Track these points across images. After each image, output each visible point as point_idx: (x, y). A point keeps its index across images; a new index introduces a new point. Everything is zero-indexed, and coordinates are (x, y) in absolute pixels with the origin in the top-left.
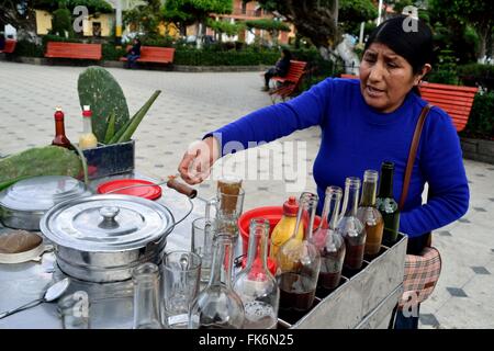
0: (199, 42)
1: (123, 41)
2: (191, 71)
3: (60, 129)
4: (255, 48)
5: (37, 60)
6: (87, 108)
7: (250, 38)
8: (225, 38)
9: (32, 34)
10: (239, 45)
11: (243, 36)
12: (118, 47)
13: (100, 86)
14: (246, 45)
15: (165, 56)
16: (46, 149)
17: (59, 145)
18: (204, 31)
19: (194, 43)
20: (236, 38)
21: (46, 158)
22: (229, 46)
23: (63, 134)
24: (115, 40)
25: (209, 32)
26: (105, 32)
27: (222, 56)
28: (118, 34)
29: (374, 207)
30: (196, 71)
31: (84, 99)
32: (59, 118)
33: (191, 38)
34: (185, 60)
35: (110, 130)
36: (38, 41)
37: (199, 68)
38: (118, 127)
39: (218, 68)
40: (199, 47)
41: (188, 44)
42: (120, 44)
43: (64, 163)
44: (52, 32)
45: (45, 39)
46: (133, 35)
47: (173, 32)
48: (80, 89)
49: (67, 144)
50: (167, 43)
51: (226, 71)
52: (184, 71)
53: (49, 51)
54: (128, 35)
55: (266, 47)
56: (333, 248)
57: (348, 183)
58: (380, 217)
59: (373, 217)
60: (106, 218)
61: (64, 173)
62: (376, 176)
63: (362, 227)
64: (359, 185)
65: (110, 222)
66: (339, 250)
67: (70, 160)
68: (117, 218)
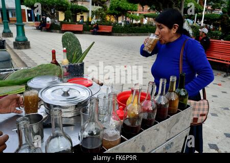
0: (123, 23)
1: (92, 23)
2: (119, 35)
3: (54, 57)
4: (147, 26)
5: (58, 31)
6: (65, 49)
7: (145, 21)
8: (134, 22)
9: (56, 21)
10: (140, 24)
11: (142, 21)
12: (90, 26)
14: (144, 25)
15: (108, 29)
16: (47, 64)
17: (53, 63)
18: (126, 19)
19: (121, 24)
20: (139, 22)
21: (47, 68)
22: (135, 25)
23: (55, 59)
24: (89, 23)
25: (128, 19)
26: (85, 20)
27: (132, 29)
28: (90, 20)
29: (174, 92)
30: (121, 35)
32: (54, 52)
33: (120, 22)
34: (117, 31)
35: (74, 58)
36: (59, 24)
37: (122, 34)
38: (77, 57)
39: (131, 34)
40: (123, 25)
41: (118, 24)
42: (91, 24)
43: (54, 70)
44: (65, 20)
45: (62, 23)
46: (96, 21)
47: (113, 20)
48: (62, 41)
49: (56, 63)
50: (110, 24)
51: (134, 35)
52: (116, 36)
53: (63, 28)
54: (94, 21)
55: (152, 25)
56: (151, 109)
57: (161, 81)
58: (177, 97)
59: (174, 97)
60: (64, 92)
61: (54, 74)
62: (175, 78)
63: (167, 101)
64: (165, 82)
65: (66, 94)
66: (154, 110)
67: (57, 69)
68: (69, 92)
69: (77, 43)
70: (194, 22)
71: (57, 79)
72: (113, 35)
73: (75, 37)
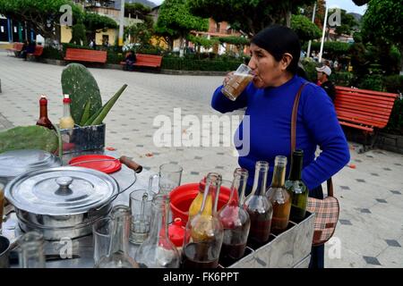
0: (182, 52)
1: (124, 49)
2: (174, 74)
3: (44, 112)
4: (224, 58)
5: (58, 61)
6: (67, 96)
7: (222, 50)
8: (202, 50)
9: (55, 42)
10: (212, 55)
11: (216, 49)
12: (120, 54)
13: (79, 79)
14: (219, 56)
15: (155, 61)
16: (30, 127)
17: (41, 125)
18: (187, 44)
19: (178, 53)
20: (211, 50)
21: (29, 135)
22: (204, 55)
23: (46, 116)
24: (118, 48)
25: (191, 45)
26: (112, 42)
27: (199, 63)
28: (120, 44)
29: (283, 187)
30: (178, 74)
31: (66, 89)
32: (43, 103)
33: (176, 49)
34: (169, 65)
35: (86, 115)
36: (60, 48)
37: (180, 72)
38: (92, 113)
39: (195, 72)
40: (181, 55)
41: (173, 53)
42: (121, 52)
43: (44, 139)
44: (72, 41)
45: (66, 46)
46: (131, 46)
47: (163, 44)
48: (62, 81)
49: (49, 125)
50: (157, 52)
51: (201, 75)
52: (168, 74)
53: (67, 55)
54: (127, 45)
55: (233, 58)
56: (239, 223)
57: (258, 166)
58: (288, 196)
59: (282, 197)
60: (61, 185)
61: (43, 148)
62: (285, 161)
63: (270, 205)
64: (267, 168)
65: (64, 190)
66: (244, 225)
67: (49, 137)
68: (70, 187)
69: (92, 86)
70: (306, 55)
71: (47, 157)
72: (163, 73)
73: (88, 74)
